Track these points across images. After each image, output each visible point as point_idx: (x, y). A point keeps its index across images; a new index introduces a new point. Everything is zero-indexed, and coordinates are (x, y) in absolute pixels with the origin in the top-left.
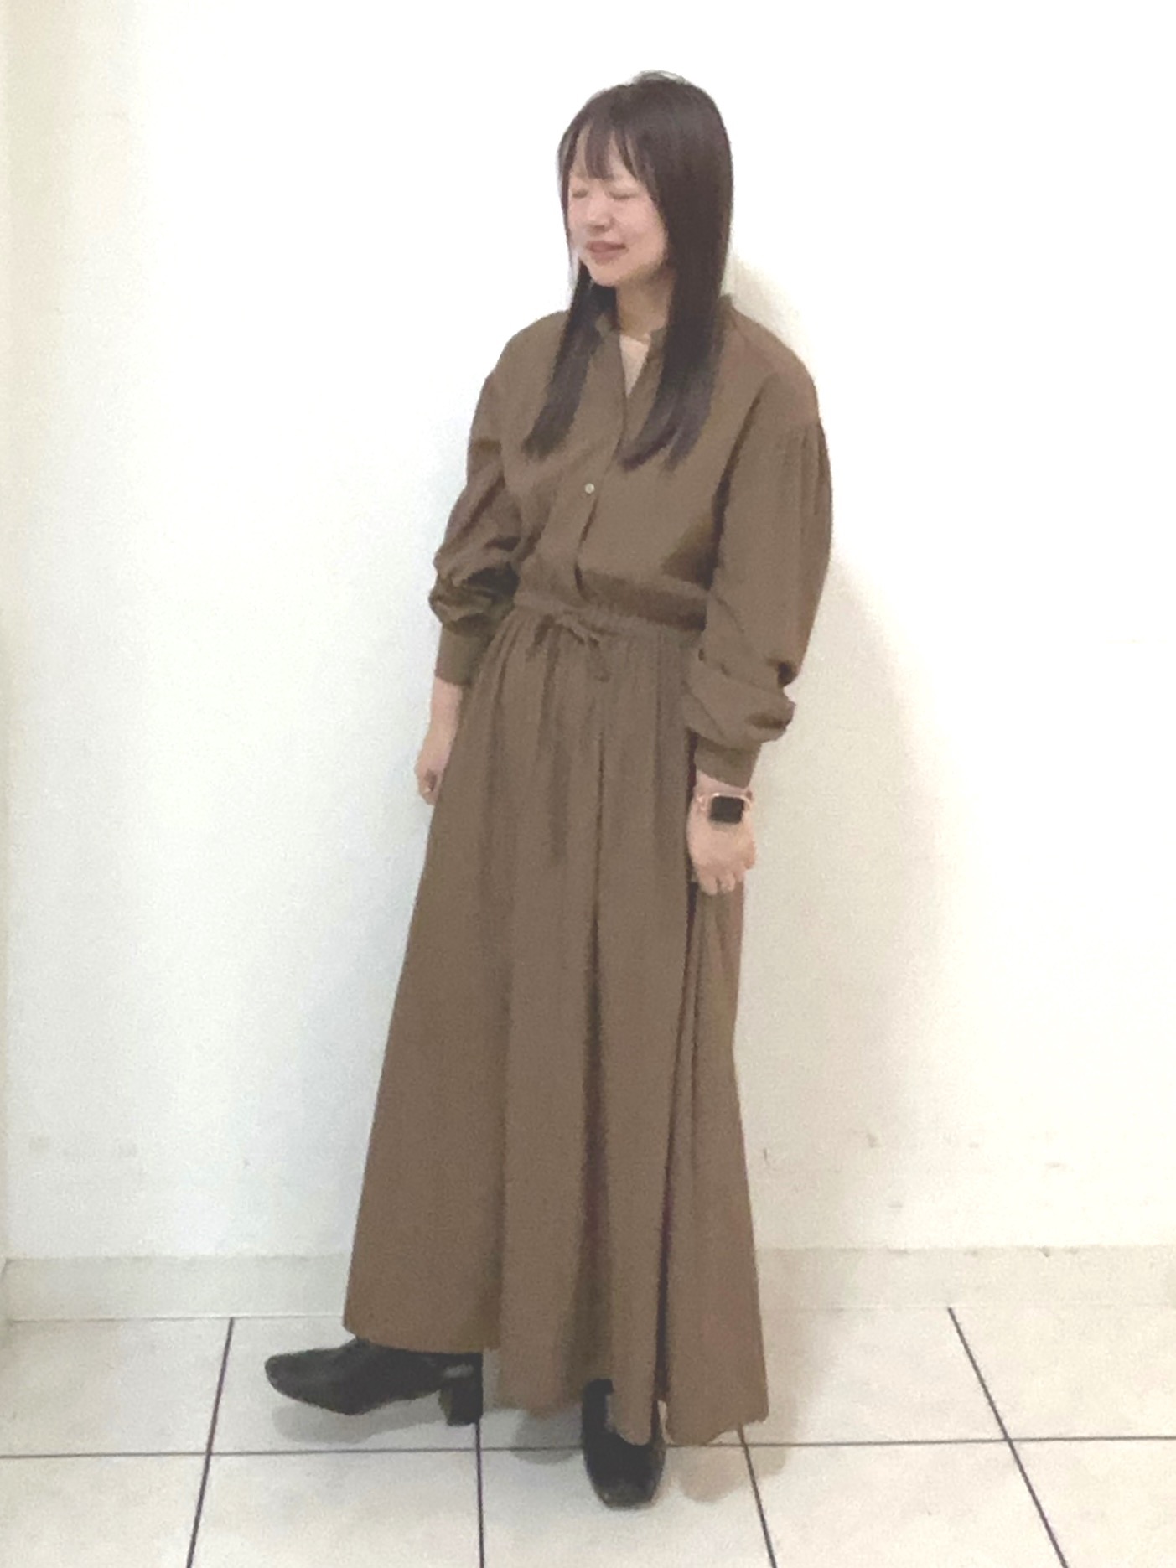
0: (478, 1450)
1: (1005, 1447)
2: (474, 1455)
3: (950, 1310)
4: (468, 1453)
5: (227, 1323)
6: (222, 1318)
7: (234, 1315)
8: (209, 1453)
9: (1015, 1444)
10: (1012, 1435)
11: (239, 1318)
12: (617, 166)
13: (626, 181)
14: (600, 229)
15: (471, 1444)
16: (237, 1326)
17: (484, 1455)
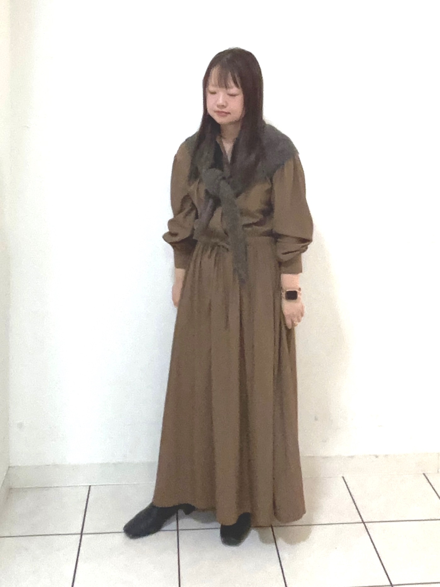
0: (178, 530)
1: (362, 525)
2: (176, 532)
3: (343, 477)
5: (88, 487)
6: (88, 486)
7: (90, 485)
8: (82, 534)
9: (366, 524)
10: (365, 520)
11: (93, 485)
12: (231, 83)
13: (234, 90)
14: (223, 106)
15: (176, 528)
16: (91, 487)
17: (180, 532)
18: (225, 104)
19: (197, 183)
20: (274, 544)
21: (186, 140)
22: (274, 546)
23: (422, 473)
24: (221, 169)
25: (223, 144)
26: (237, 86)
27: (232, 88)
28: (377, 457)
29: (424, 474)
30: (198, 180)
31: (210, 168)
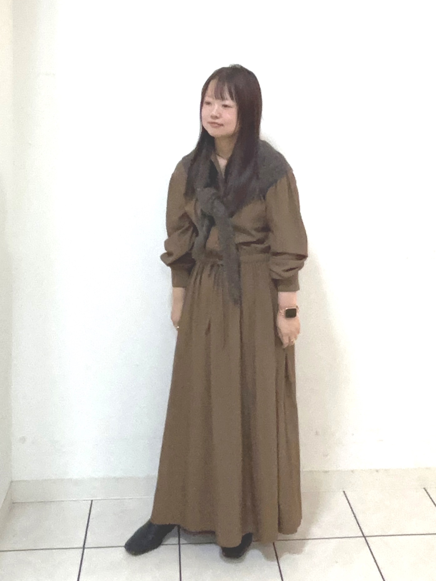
0: (179, 544)
1: (363, 539)
3: (344, 492)
4: (176, 546)
5: (90, 502)
6: (90, 500)
7: (92, 499)
8: (84, 548)
9: (366, 538)
10: (365, 535)
11: (95, 500)
12: (227, 95)
13: (229, 102)
15: (177, 543)
16: (93, 501)
17: (181, 546)
18: (218, 116)
19: (193, 202)
20: (276, 561)
21: (183, 159)
22: (276, 563)
23: (423, 487)
24: (217, 188)
25: (218, 162)
26: (232, 99)
27: (227, 99)
28: (377, 471)
29: (425, 489)
30: (194, 200)
31: (205, 187)
